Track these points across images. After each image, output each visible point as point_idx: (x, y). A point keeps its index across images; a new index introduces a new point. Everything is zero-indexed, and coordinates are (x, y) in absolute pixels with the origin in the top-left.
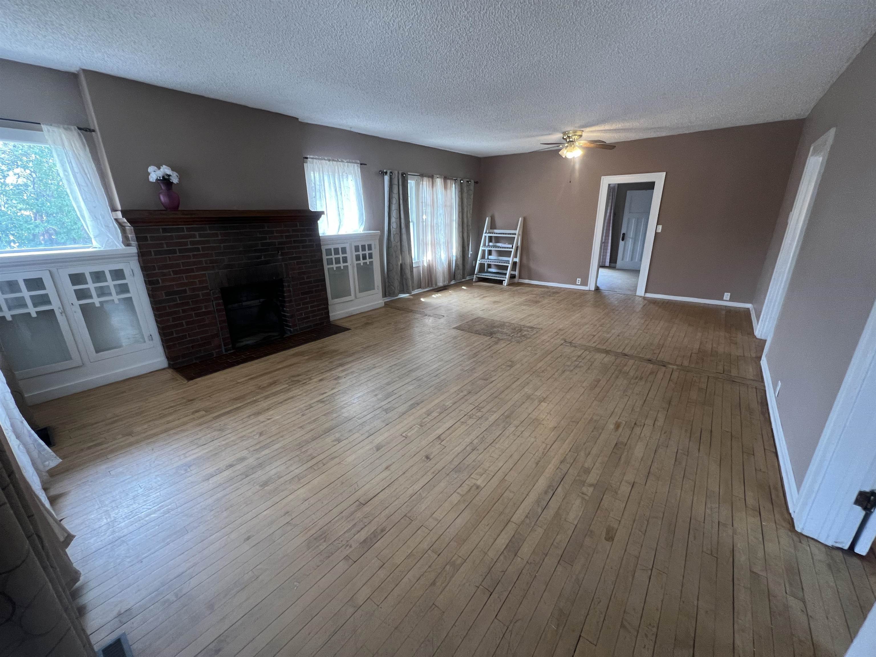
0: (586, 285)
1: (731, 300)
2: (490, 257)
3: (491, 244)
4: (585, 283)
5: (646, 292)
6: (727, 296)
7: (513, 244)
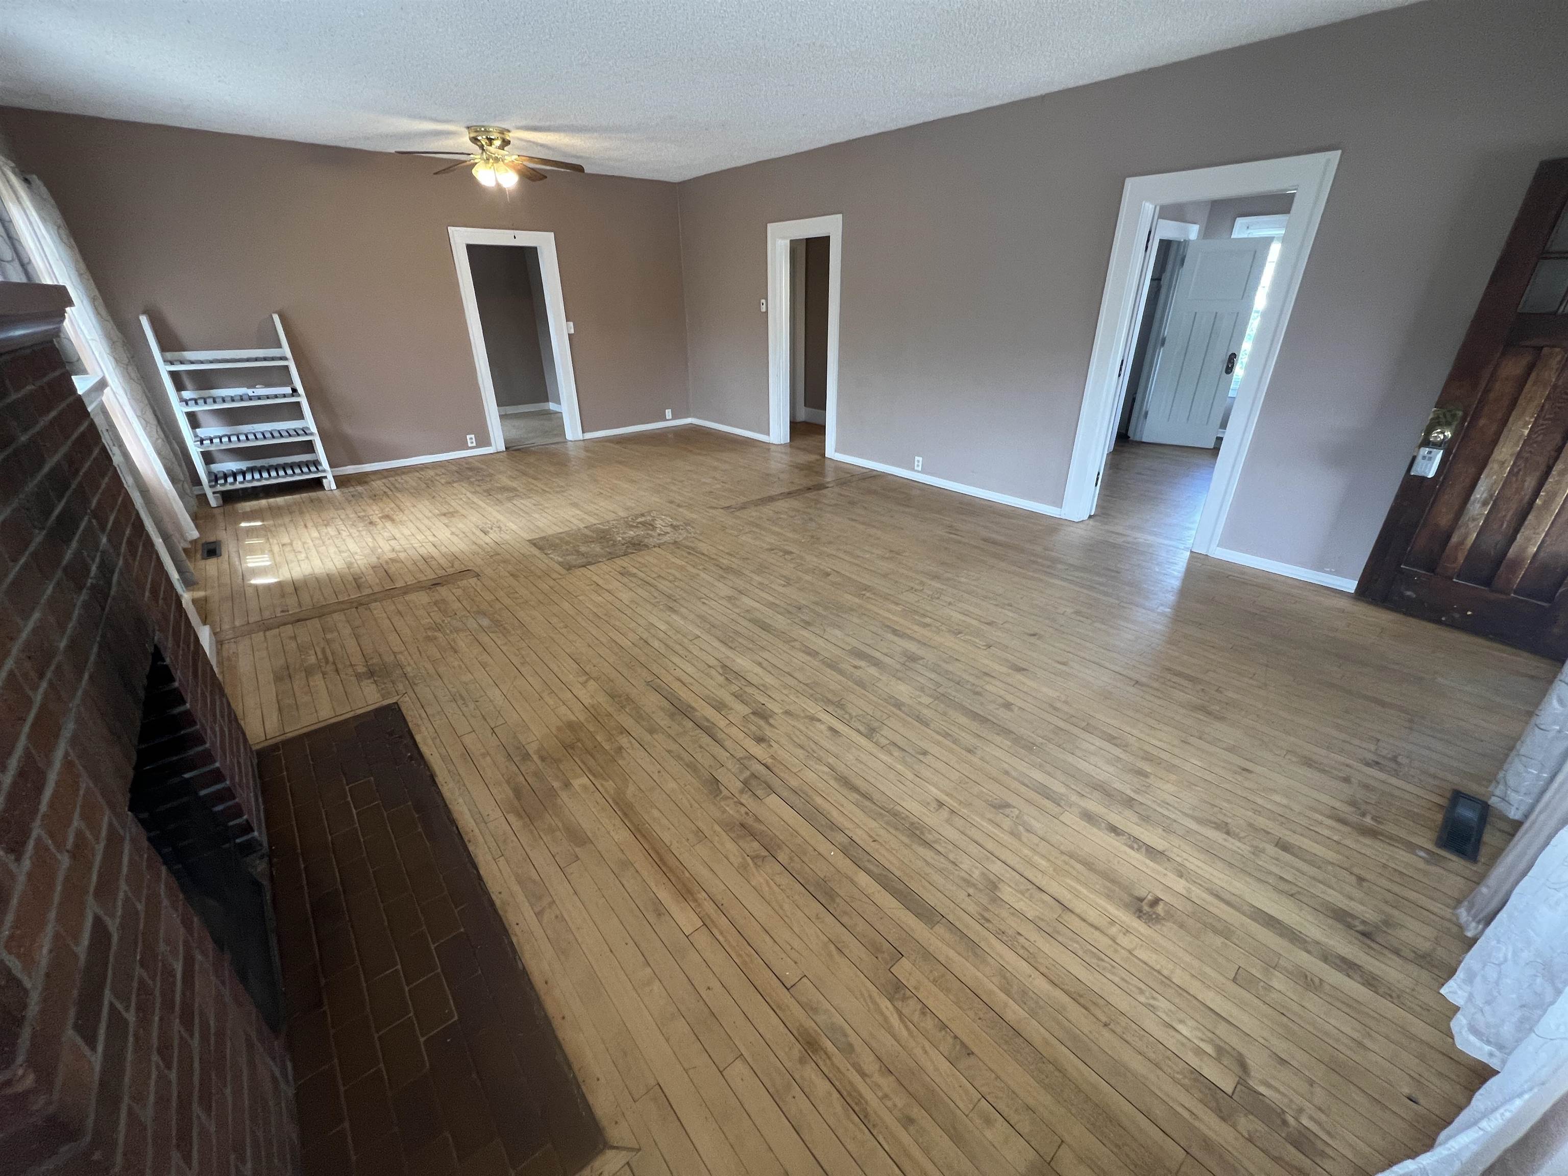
0: (488, 443)
1: (674, 417)
2: (201, 432)
3: (186, 394)
4: (483, 440)
5: (583, 432)
6: (668, 413)
7: (290, 382)
